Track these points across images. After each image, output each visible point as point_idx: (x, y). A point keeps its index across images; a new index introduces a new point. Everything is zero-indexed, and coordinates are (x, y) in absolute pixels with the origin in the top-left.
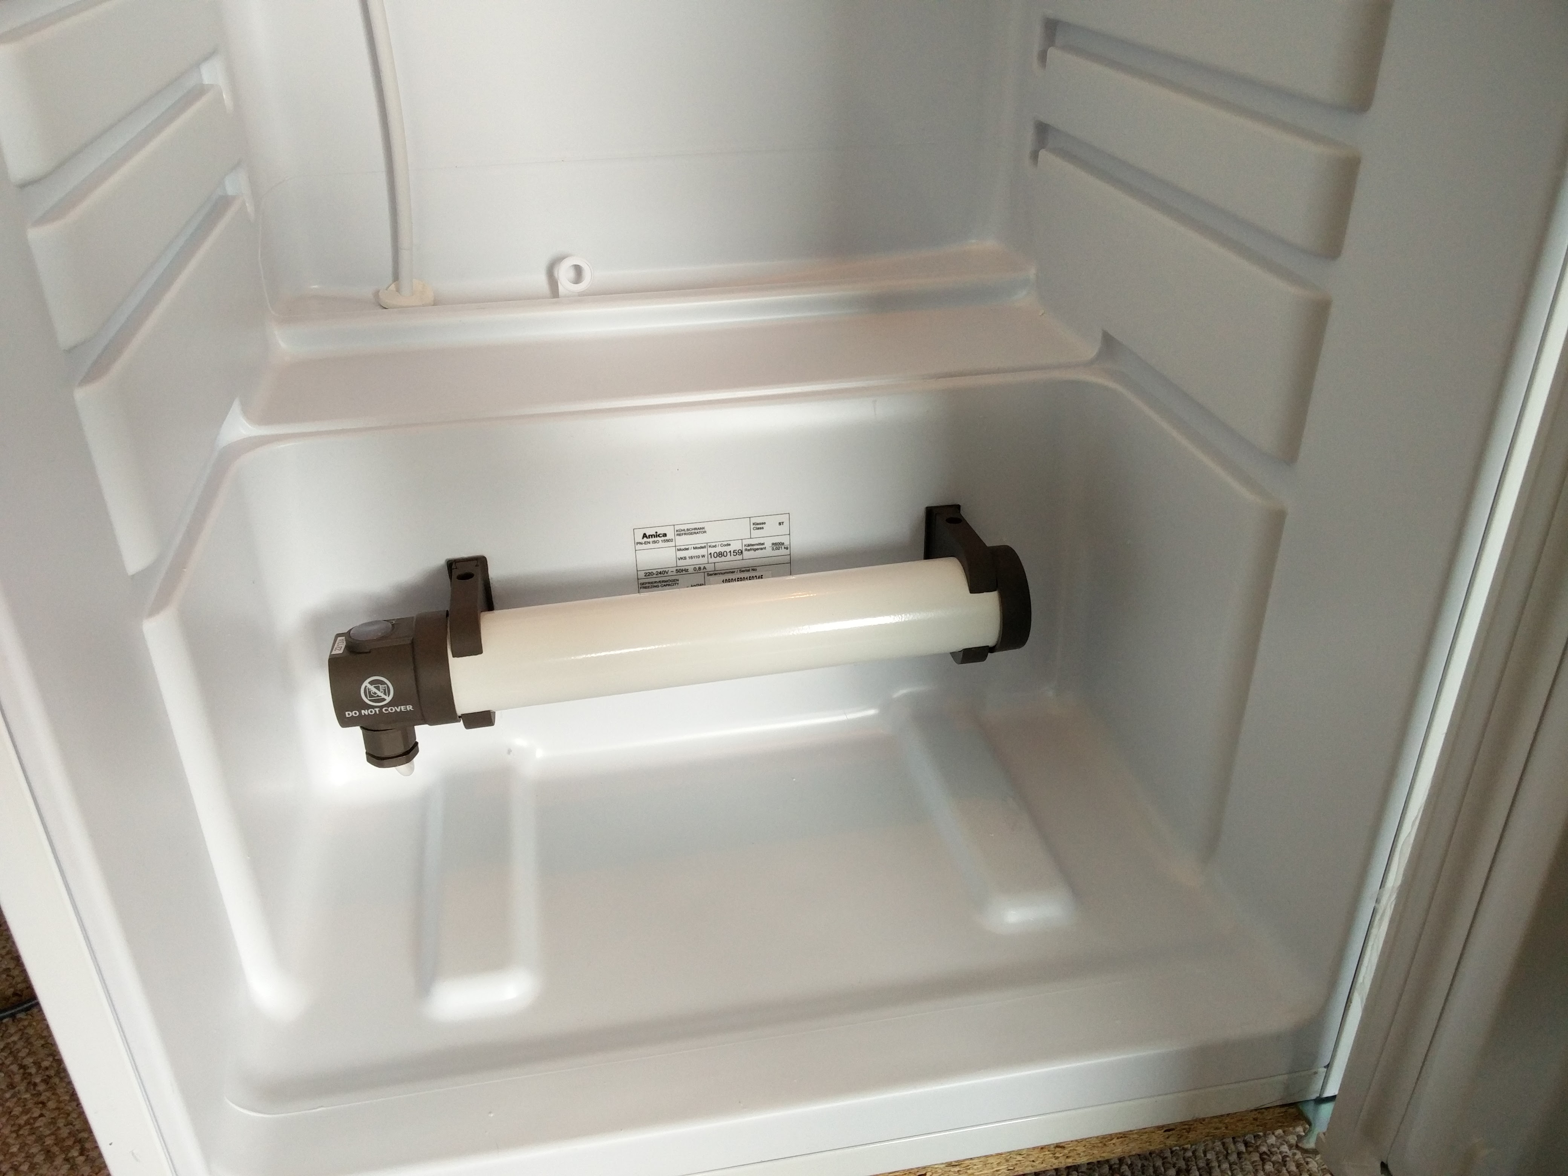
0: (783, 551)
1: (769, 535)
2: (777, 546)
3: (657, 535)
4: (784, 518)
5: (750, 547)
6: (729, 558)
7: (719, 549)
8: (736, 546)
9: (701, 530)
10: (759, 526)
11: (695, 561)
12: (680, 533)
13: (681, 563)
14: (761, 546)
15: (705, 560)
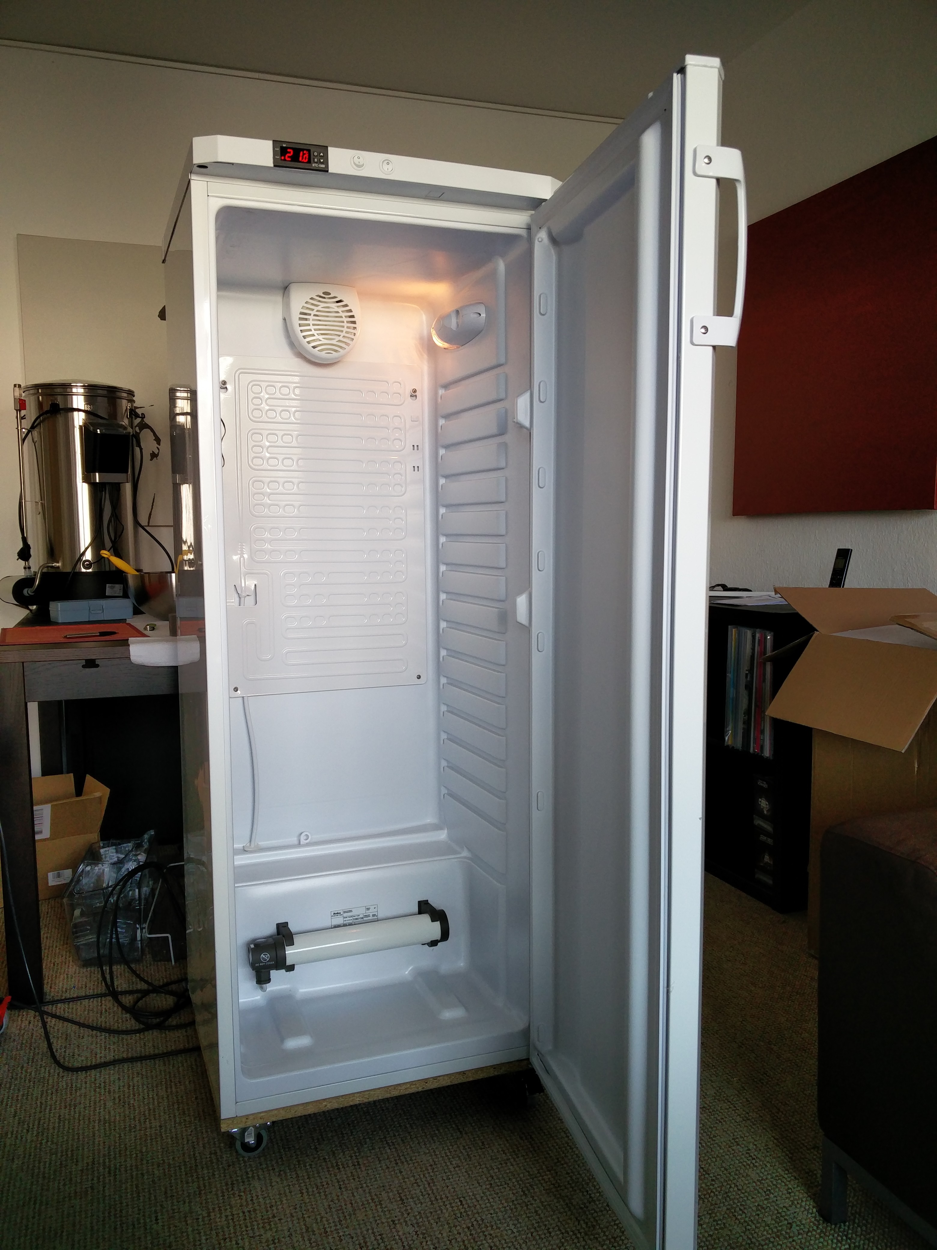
0: (375, 917)
1: (372, 911)
2: (374, 915)
3: (338, 913)
4: (376, 906)
5: (366, 916)
6: (359, 920)
7: (356, 917)
8: (361, 916)
9: (350, 911)
10: (368, 909)
11: (349, 922)
12: (345, 912)
13: (345, 922)
14: (369, 916)
15: (351, 921)
